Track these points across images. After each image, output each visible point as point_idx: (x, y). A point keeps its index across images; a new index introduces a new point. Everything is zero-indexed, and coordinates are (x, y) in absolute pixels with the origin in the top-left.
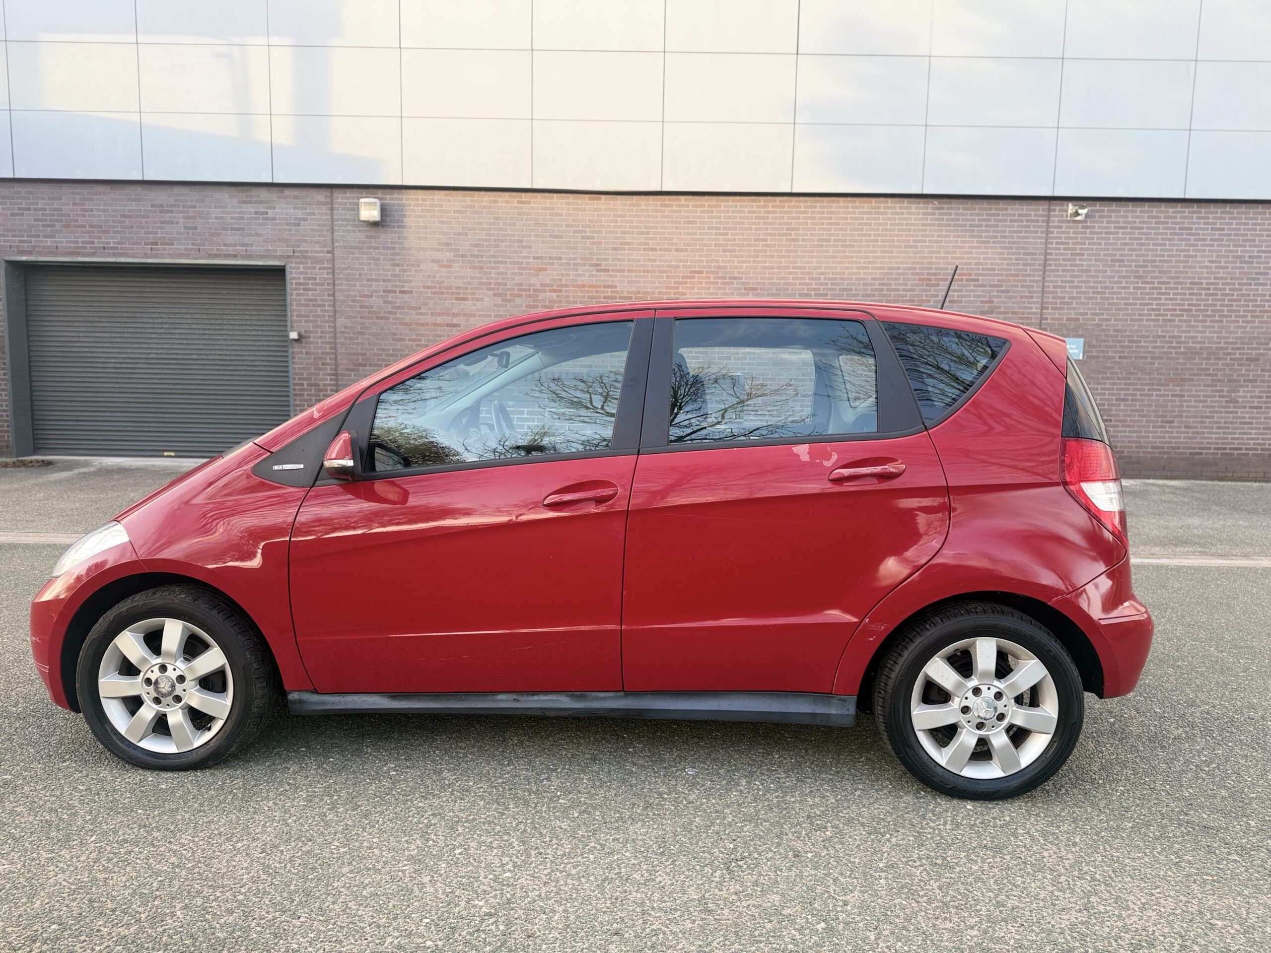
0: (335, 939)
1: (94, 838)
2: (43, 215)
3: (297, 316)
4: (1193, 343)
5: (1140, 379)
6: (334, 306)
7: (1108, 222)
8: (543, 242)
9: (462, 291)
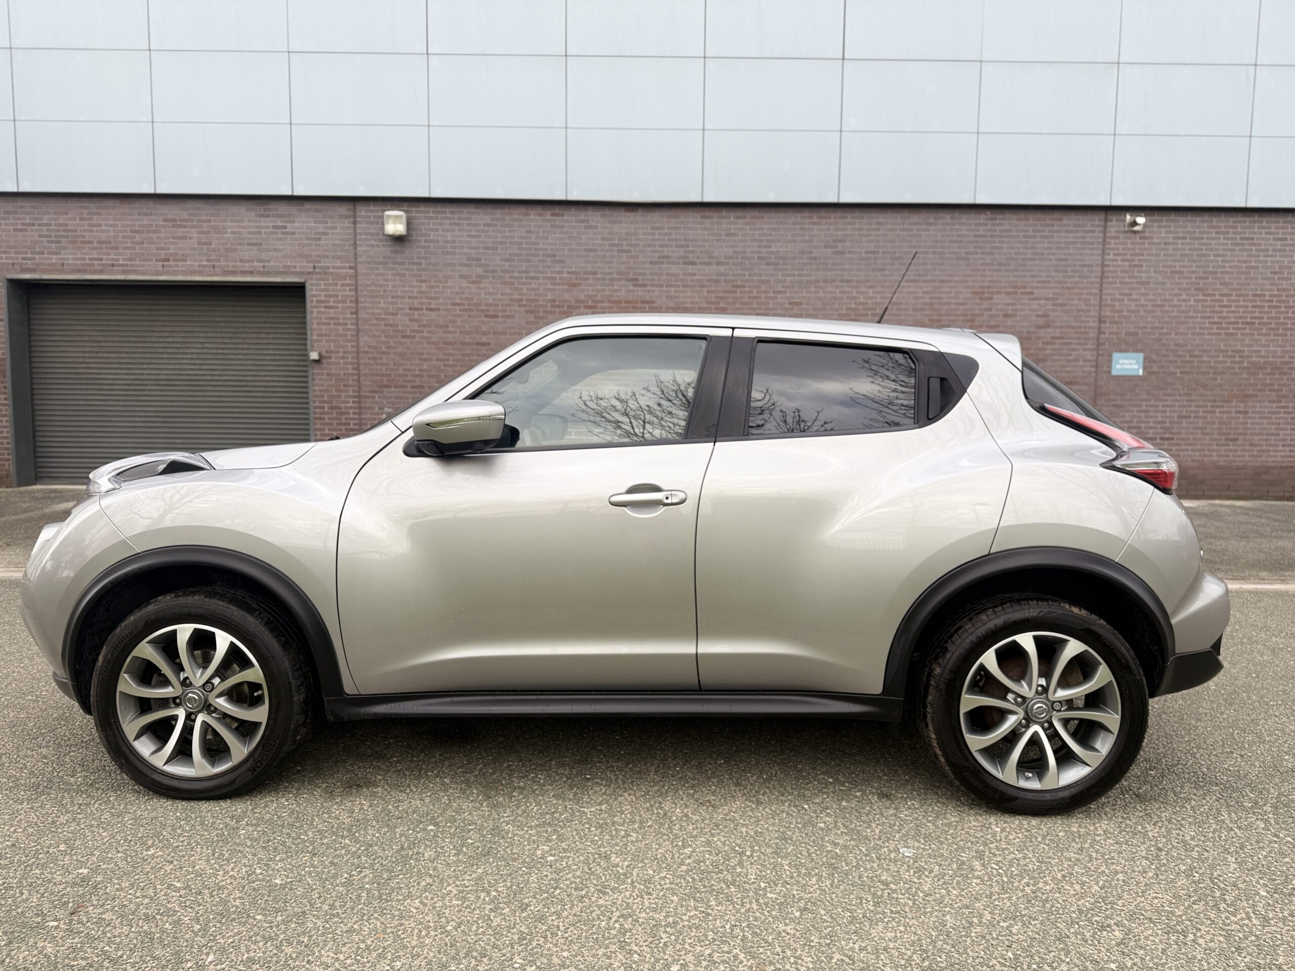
2: (48, 230)
4: (1257, 357)
5: (1202, 395)
6: (357, 324)
7: (1167, 232)
8: (578, 256)
9: (492, 308)
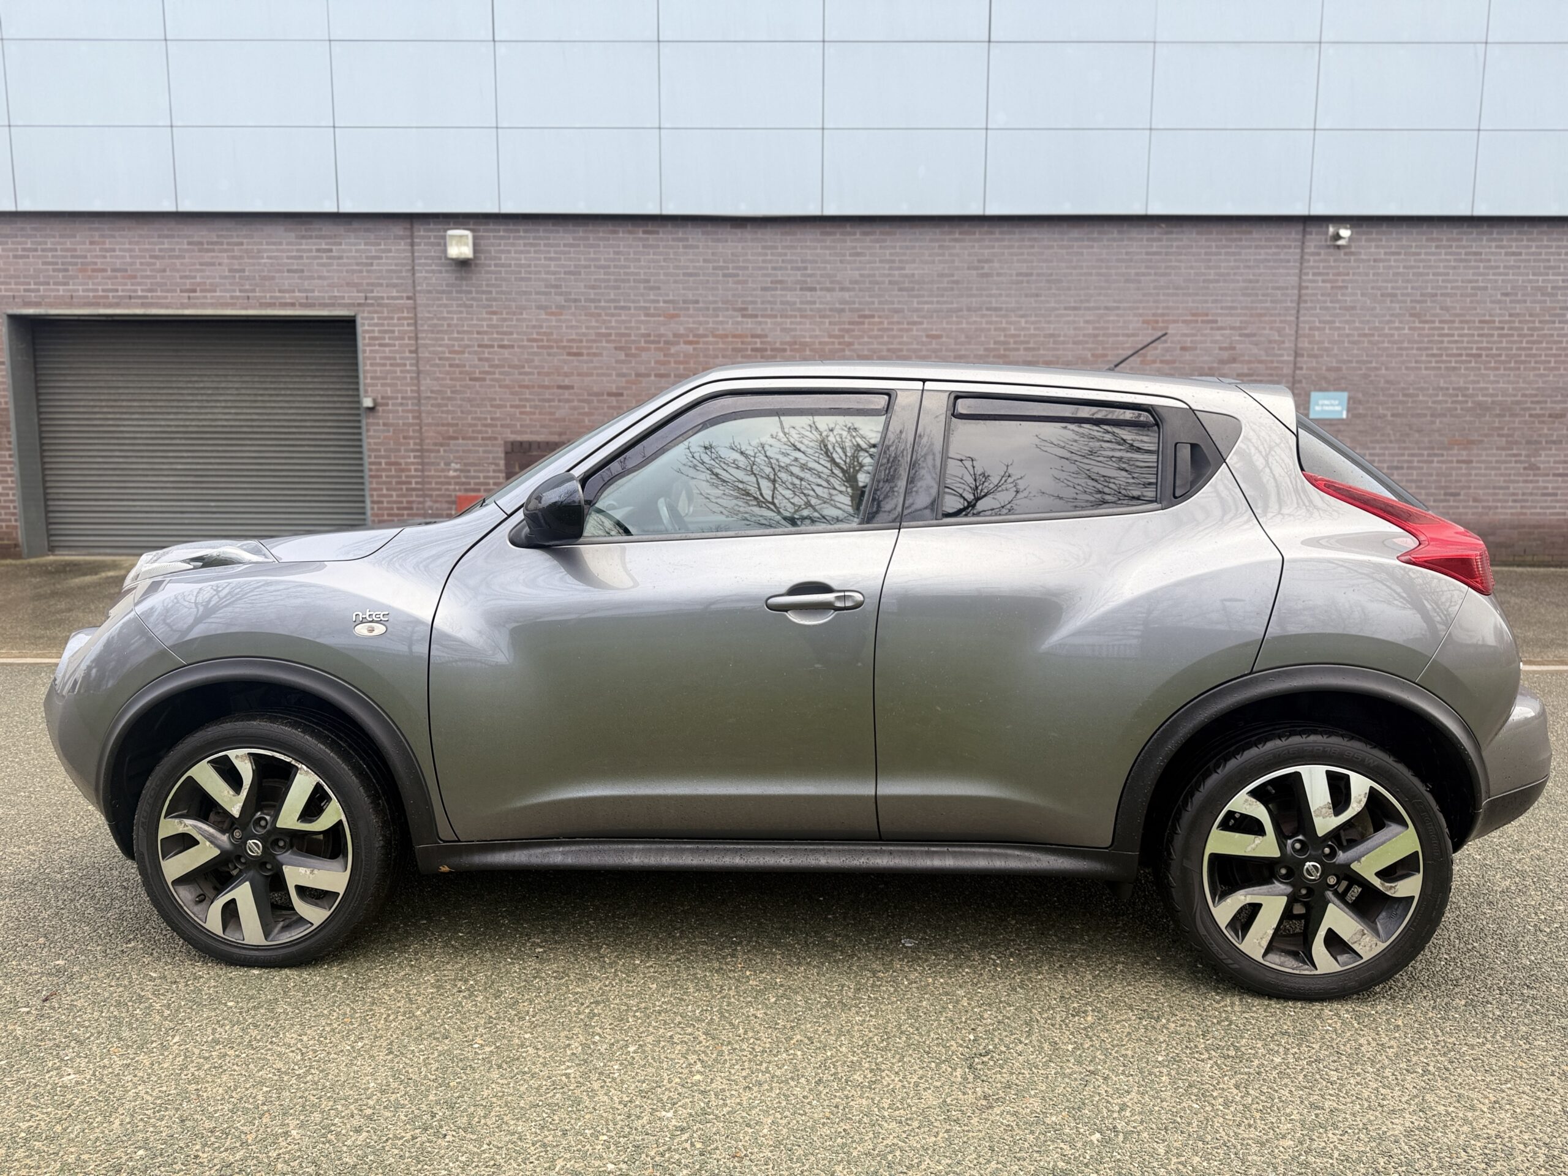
0: (492, 1163)
1: (177, 1039)
2: (53, 257)
3: (372, 378)
4: (1483, 396)
5: (1417, 442)
6: (417, 365)
7: (1377, 247)
8: (675, 282)
9: (575, 345)
